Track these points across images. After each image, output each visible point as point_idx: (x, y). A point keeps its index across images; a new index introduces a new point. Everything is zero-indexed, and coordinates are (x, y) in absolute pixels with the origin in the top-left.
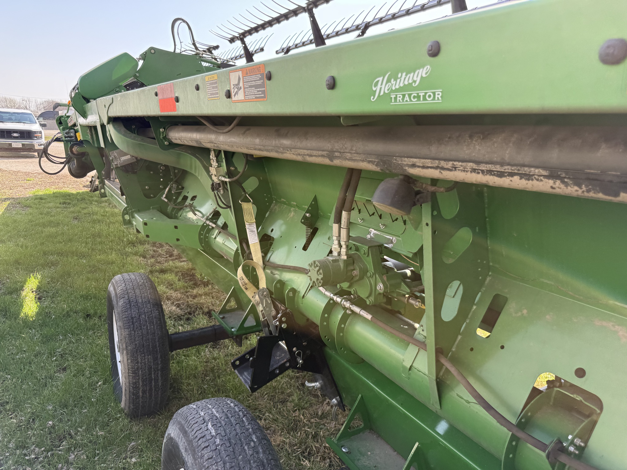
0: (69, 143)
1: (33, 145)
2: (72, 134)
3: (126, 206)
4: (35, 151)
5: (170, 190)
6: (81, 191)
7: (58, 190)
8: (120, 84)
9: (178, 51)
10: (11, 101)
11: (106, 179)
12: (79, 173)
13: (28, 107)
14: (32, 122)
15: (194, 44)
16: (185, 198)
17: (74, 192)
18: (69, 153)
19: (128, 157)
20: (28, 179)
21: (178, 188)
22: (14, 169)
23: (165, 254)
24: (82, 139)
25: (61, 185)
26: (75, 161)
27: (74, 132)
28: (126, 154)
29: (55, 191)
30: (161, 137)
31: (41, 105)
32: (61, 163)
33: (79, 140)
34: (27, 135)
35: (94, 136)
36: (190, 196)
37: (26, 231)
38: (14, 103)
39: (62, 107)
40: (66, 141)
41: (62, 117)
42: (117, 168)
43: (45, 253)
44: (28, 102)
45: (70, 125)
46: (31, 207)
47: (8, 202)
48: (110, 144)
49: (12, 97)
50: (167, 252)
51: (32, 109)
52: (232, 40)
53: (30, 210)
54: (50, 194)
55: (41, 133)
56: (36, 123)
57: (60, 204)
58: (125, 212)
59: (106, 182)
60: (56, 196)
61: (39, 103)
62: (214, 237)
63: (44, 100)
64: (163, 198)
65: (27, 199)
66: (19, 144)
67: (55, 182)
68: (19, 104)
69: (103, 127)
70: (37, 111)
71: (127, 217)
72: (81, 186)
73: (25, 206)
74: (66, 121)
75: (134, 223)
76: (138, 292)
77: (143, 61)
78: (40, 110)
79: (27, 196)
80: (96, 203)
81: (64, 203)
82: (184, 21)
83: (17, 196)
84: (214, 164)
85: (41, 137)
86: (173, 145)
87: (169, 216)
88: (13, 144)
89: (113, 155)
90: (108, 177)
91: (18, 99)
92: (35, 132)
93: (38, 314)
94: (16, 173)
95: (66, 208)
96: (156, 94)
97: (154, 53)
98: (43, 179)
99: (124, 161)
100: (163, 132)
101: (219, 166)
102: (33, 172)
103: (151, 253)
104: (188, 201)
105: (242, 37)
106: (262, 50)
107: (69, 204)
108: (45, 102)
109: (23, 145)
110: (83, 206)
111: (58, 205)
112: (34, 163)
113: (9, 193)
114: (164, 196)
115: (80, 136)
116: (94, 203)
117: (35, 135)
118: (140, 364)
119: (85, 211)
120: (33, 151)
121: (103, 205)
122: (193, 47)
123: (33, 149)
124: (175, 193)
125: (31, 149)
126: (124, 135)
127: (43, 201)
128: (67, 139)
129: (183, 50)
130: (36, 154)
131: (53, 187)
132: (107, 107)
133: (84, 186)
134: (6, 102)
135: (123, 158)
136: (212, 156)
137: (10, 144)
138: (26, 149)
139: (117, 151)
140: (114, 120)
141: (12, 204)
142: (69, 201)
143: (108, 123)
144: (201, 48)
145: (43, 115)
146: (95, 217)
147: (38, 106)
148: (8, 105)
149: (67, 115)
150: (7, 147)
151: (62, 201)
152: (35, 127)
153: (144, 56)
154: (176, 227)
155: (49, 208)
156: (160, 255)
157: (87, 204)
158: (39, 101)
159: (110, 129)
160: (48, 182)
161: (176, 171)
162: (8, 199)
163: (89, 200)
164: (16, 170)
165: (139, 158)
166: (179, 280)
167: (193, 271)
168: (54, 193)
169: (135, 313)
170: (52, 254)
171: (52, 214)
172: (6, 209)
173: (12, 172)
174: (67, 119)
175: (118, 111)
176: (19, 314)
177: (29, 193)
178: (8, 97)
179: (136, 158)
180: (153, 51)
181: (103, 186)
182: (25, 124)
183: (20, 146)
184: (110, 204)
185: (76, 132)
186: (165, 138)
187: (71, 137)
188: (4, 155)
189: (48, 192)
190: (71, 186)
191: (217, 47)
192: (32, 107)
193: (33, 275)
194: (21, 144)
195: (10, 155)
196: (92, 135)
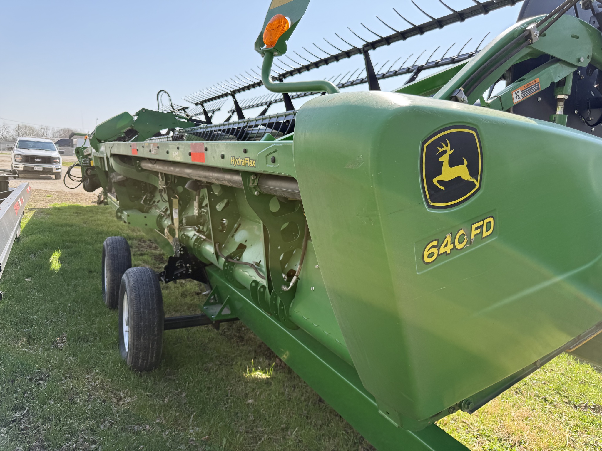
0: (85, 168)
1: (52, 169)
2: (87, 162)
3: (118, 207)
4: (53, 174)
5: (146, 198)
6: (89, 205)
7: (72, 204)
8: (122, 131)
9: (160, 111)
10: (30, 128)
11: (108, 192)
12: (90, 188)
13: (45, 135)
14: (53, 150)
15: (172, 106)
16: (154, 202)
17: (84, 205)
18: (85, 174)
19: (121, 177)
20: (48, 195)
21: (151, 197)
22: (36, 188)
23: (146, 246)
24: (94, 165)
25: (74, 201)
26: (88, 180)
27: (89, 160)
28: (120, 175)
29: (70, 204)
30: (137, 165)
31: (57, 132)
32: (79, 181)
33: (92, 166)
34: (48, 160)
35: (103, 163)
36: (157, 201)
37: (50, 229)
38: (33, 131)
39: (77, 136)
40: (83, 166)
41: (80, 148)
42: (114, 183)
43: (63, 241)
44: (46, 130)
45: (85, 154)
46: (52, 215)
47: (34, 211)
48: (111, 169)
49: (31, 125)
50: (148, 246)
51: (49, 136)
52: (197, 104)
53: (52, 216)
54: (66, 207)
55: (59, 158)
56: (55, 150)
57: (74, 213)
58: (118, 211)
59: (109, 194)
60: (70, 207)
61: (56, 131)
62: (163, 221)
63: (60, 129)
64: (142, 202)
65: (49, 209)
66: (40, 167)
67: (70, 199)
68: (37, 132)
69: (108, 158)
70: (53, 138)
71: (119, 214)
72: (90, 202)
73: (47, 214)
74: (82, 151)
75: (123, 217)
76: (118, 243)
77: (137, 117)
78: (56, 137)
79: (48, 207)
80: (100, 214)
81: (77, 213)
82: (166, 92)
83: (41, 207)
84: (160, 179)
85: (59, 163)
86: (143, 170)
87: (142, 211)
88: (35, 167)
89: (112, 175)
90: (110, 191)
91: (37, 127)
92: (55, 158)
93: (60, 269)
94: (38, 191)
95: (77, 216)
96: (131, 146)
97: (145, 112)
98: (60, 196)
99: (119, 179)
100: (138, 163)
101: (163, 180)
102: (52, 191)
103: (137, 245)
104: (156, 203)
105: (202, 103)
106: (219, 109)
107: (80, 213)
108: (61, 130)
109: (43, 168)
110: (91, 215)
111: (72, 214)
112: (52, 184)
113: (34, 205)
114: (142, 201)
115: (93, 163)
116: (99, 213)
117: (55, 160)
118: (116, 278)
119: (92, 218)
120: (51, 173)
121: (106, 215)
122: (171, 107)
123: (51, 172)
124: (149, 199)
125: (49, 171)
126: (119, 164)
127: (61, 211)
128: (84, 165)
129: (164, 110)
130: (53, 176)
131: (68, 202)
132: (110, 148)
133: (93, 202)
134: (26, 129)
135: (119, 177)
136: (159, 175)
137: (33, 168)
138: (45, 172)
139: (115, 173)
140: (113, 155)
141: (38, 212)
142: (80, 211)
143: (111, 157)
144: (176, 108)
145: (60, 143)
146: (99, 222)
147: (55, 134)
148: (27, 132)
149: (84, 146)
150: (30, 170)
151: (75, 211)
152: (55, 154)
153: (138, 114)
154: (145, 217)
155: (65, 215)
156: (142, 247)
157: (93, 214)
158: (56, 129)
159: (111, 160)
160: (64, 198)
161: (151, 186)
162: (35, 209)
163: (95, 211)
164: (37, 189)
165: (128, 177)
166: (152, 260)
167: (162, 256)
168: (69, 206)
169: (115, 253)
170: (68, 242)
171: (68, 219)
172: (34, 215)
173: (34, 190)
174: (84, 150)
175: (115, 151)
176: (49, 269)
177: (50, 206)
178: (28, 125)
179: (126, 177)
180: (144, 111)
181: (107, 198)
182: (47, 151)
183: (41, 169)
184: (111, 215)
185: (91, 160)
186: (139, 166)
187: (87, 163)
188: (26, 177)
189: (64, 205)
190: (82, 202)
191: (187, 108)
192: (49, 134)
193: (57, 251)
194: (42, 168)
195: (32, 177)
196: (101, 163)
